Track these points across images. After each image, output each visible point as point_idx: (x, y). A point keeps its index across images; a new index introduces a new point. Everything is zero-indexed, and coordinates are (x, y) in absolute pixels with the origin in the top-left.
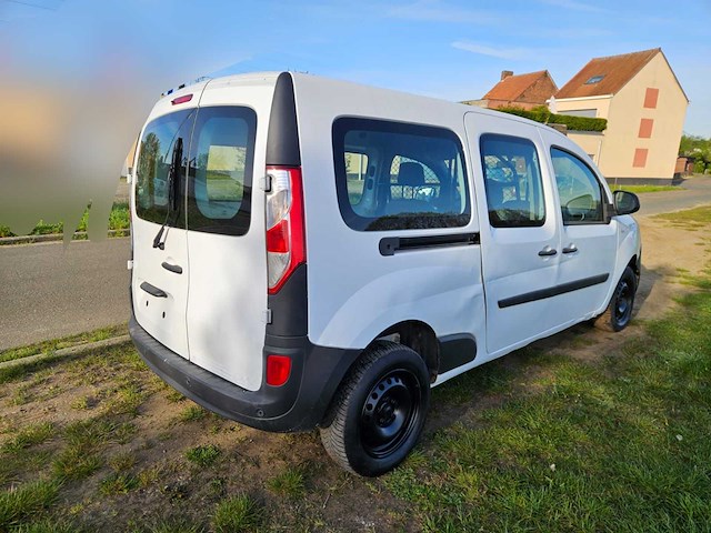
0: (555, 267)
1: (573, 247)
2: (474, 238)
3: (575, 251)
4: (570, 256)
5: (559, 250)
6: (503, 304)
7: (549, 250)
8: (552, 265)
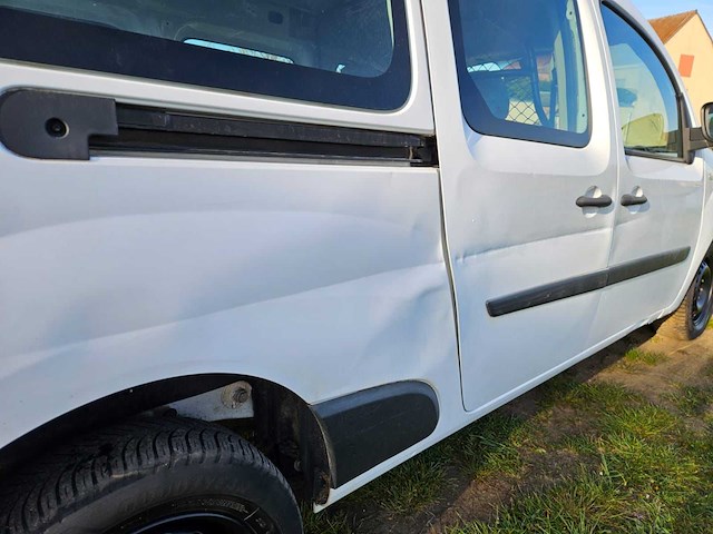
0: (608, 231)
1: (639, 194)
2: (423, 150)
3: (641, 202)
4: (633, 211)
5: (616, 198)
6: (498, 308)
7: (597, 195)
8: (601, 228)
